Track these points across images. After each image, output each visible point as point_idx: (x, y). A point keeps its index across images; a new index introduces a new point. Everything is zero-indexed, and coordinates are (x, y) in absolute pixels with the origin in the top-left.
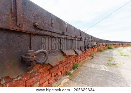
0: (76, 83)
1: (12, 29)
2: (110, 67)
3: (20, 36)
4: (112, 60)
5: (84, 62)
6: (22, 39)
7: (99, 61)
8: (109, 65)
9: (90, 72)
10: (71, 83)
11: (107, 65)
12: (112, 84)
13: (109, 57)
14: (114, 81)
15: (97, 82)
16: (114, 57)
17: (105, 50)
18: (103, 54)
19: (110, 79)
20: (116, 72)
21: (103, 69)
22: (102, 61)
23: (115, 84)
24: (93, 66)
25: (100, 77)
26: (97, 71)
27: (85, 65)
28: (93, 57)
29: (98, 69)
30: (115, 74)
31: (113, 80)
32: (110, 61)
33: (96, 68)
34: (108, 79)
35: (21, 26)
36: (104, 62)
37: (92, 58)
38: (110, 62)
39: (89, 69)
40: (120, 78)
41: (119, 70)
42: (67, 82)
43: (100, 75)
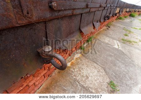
0: (87, 60)
1: (18, 25)
2: (124, 45)
3: (32, 28)
4: (129, 35)
5: (99, 33)
6: (35, 31)
7: (114, 34)
8: (124, 41)
9: (102, 48)
10: (83, 59)
11: (122, 41)
12: (120, 66)
13: (127, 30)
14: (123, 64)
15: (107, 62)
16: (132, 30)
17: (125, 17)
18: (121, 25)
19: (120, 60)
20: (129, 52)
21: (116, 47)
22: (118, 34)
23: (123, 67)
24: (107, 40)
25: (111, 56)
26: (109, 48)
27: (99, 37)
28: (109, 27)
29: (111, 45)
30: (126, 55)
31: (123, 62)
32: (126, 36)
33: (109, 43)
34: (118, 60)
35: (29, 15)
36: (119, 37)
37: (108, 29)
38: (126, 38)
39: (102, 43)
40: (130, 60)
41: (132, 50)
42: (79, 58)
43: (111, 54)
